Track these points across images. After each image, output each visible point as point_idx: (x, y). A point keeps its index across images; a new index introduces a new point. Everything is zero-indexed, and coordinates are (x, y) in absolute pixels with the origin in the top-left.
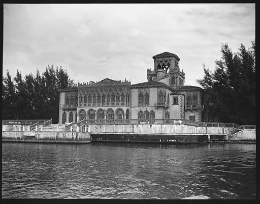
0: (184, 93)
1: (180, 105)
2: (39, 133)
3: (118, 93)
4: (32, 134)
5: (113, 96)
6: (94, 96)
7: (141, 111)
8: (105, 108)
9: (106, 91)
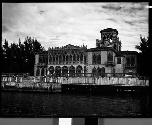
0: (125, 55)
1: (122, 64)
2: (19, 83)
3: (78, 55)
4: (13, 84)
5: (74, 57)
6: (60, 57)
7: (95, 68)
8: (68, 66)
9: (69, 53)
